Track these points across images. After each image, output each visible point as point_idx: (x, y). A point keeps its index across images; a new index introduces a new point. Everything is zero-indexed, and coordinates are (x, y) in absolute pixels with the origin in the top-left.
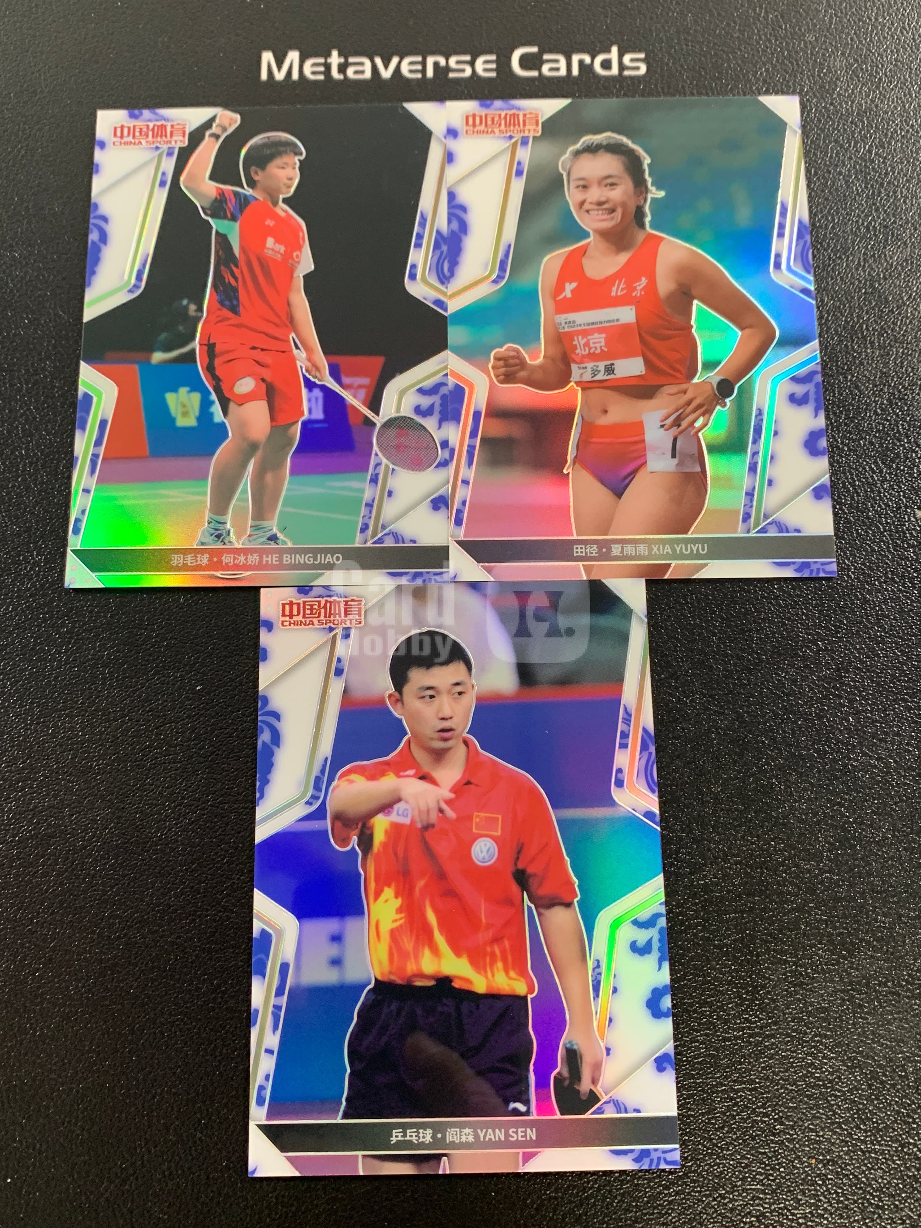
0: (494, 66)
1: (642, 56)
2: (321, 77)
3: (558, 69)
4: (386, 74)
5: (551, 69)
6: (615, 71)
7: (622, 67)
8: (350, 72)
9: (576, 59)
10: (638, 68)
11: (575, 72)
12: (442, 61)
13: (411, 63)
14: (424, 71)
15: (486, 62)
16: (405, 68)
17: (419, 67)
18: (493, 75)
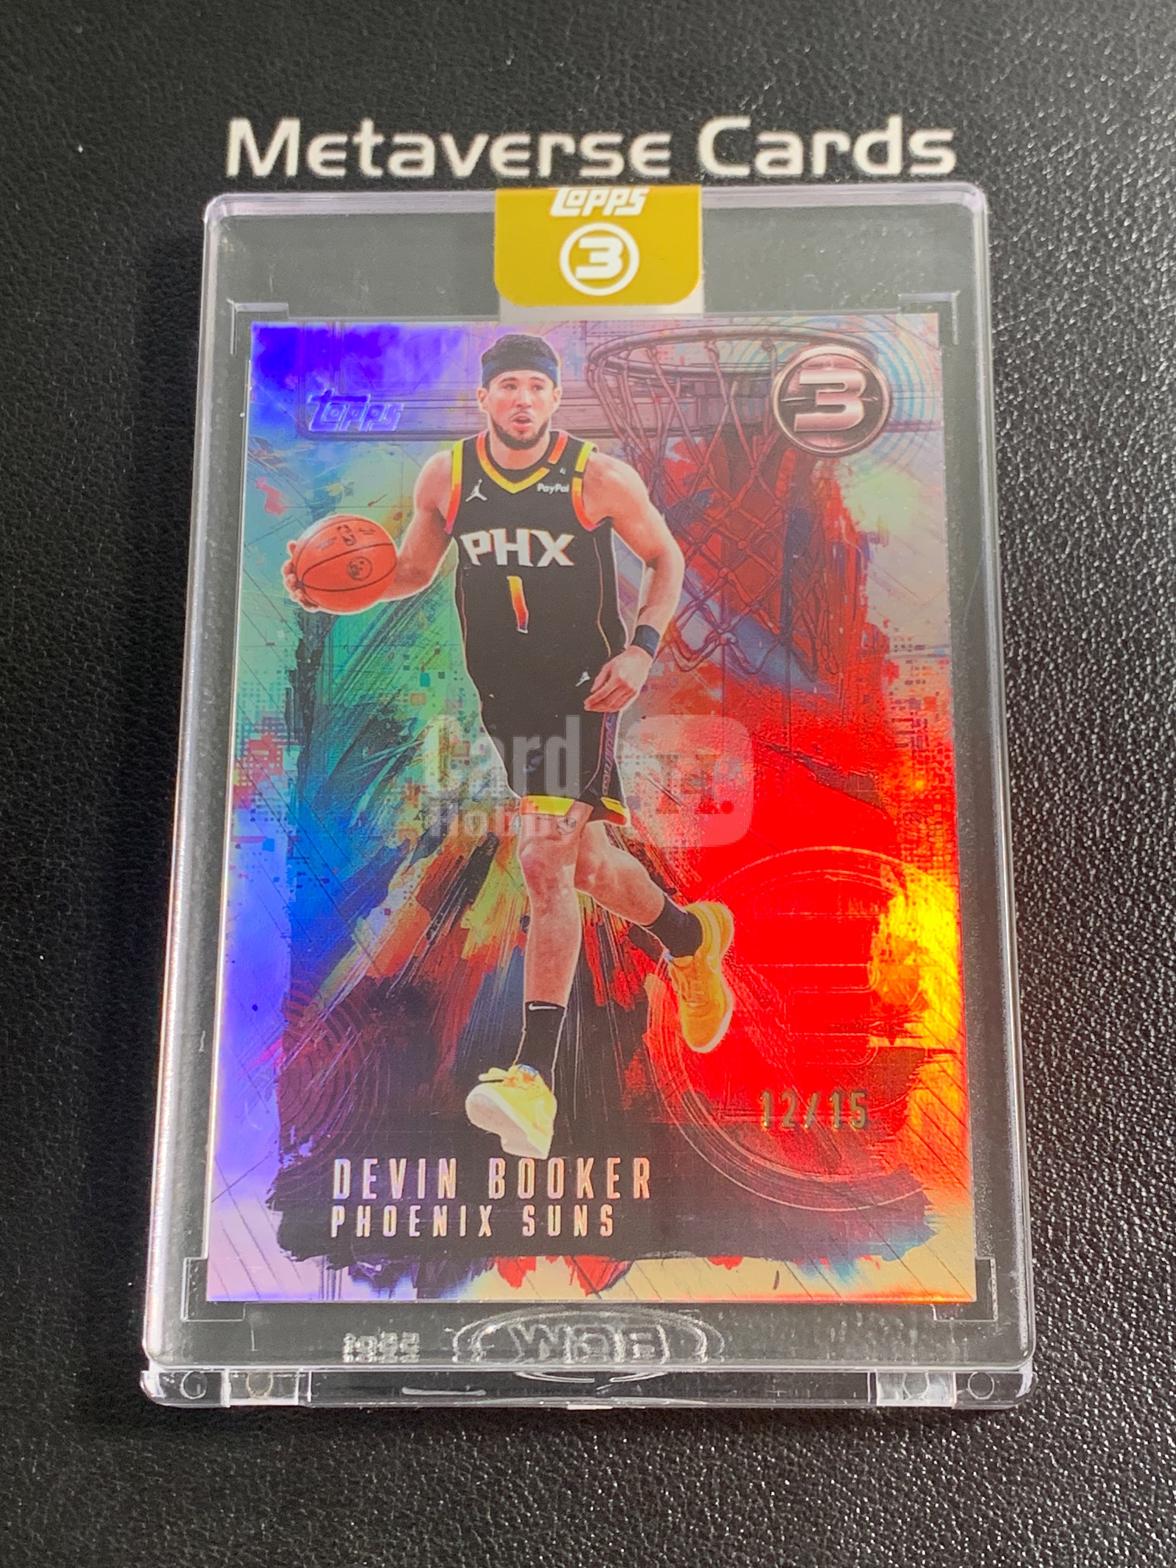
0: (664, 155)
1: (946, 135)
2: (340, 172)
3: (785, 163)
4: (463, 168)
5: (775, 163)
6: (894, 166)
7: (908, 159)
8: (396, 162)
9: (820, 141)
10: (936, 161)
11: (819, 167)
12: (568, 145)
13: (510, 148)
14: (532, 164)
15: (651, 147)
16: (499, 158)
17: (524, 156)
18: (664, 172)
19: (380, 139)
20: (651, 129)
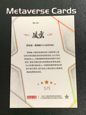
0: (49, 12)
1: (76, 10)
2: (17, 13)
3: (60, 12)
4: (29, 13)
5: (59, 12)
6: (70, 13)
7: (72, 12)
8: (23, 12)
9: (63, 10)
10: (75, 12)
11: (63, 13)
12: (39, 11)
13: (34, 11)
14: (36, 12)
15: (47, 11)
16: (33, 12)
17: (35, 12)
18: (48, 13)
19: (21, 10)
20: (47, 9)
